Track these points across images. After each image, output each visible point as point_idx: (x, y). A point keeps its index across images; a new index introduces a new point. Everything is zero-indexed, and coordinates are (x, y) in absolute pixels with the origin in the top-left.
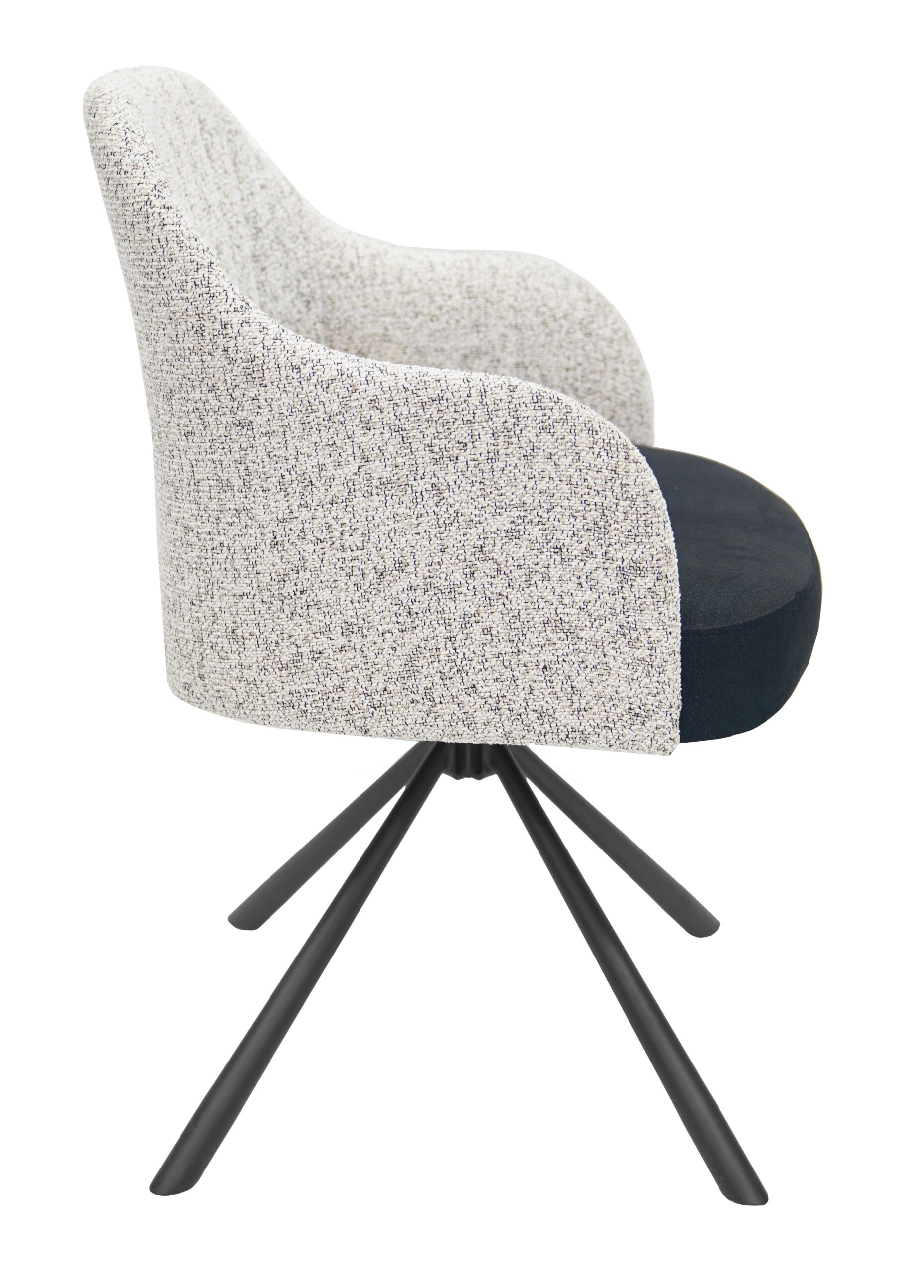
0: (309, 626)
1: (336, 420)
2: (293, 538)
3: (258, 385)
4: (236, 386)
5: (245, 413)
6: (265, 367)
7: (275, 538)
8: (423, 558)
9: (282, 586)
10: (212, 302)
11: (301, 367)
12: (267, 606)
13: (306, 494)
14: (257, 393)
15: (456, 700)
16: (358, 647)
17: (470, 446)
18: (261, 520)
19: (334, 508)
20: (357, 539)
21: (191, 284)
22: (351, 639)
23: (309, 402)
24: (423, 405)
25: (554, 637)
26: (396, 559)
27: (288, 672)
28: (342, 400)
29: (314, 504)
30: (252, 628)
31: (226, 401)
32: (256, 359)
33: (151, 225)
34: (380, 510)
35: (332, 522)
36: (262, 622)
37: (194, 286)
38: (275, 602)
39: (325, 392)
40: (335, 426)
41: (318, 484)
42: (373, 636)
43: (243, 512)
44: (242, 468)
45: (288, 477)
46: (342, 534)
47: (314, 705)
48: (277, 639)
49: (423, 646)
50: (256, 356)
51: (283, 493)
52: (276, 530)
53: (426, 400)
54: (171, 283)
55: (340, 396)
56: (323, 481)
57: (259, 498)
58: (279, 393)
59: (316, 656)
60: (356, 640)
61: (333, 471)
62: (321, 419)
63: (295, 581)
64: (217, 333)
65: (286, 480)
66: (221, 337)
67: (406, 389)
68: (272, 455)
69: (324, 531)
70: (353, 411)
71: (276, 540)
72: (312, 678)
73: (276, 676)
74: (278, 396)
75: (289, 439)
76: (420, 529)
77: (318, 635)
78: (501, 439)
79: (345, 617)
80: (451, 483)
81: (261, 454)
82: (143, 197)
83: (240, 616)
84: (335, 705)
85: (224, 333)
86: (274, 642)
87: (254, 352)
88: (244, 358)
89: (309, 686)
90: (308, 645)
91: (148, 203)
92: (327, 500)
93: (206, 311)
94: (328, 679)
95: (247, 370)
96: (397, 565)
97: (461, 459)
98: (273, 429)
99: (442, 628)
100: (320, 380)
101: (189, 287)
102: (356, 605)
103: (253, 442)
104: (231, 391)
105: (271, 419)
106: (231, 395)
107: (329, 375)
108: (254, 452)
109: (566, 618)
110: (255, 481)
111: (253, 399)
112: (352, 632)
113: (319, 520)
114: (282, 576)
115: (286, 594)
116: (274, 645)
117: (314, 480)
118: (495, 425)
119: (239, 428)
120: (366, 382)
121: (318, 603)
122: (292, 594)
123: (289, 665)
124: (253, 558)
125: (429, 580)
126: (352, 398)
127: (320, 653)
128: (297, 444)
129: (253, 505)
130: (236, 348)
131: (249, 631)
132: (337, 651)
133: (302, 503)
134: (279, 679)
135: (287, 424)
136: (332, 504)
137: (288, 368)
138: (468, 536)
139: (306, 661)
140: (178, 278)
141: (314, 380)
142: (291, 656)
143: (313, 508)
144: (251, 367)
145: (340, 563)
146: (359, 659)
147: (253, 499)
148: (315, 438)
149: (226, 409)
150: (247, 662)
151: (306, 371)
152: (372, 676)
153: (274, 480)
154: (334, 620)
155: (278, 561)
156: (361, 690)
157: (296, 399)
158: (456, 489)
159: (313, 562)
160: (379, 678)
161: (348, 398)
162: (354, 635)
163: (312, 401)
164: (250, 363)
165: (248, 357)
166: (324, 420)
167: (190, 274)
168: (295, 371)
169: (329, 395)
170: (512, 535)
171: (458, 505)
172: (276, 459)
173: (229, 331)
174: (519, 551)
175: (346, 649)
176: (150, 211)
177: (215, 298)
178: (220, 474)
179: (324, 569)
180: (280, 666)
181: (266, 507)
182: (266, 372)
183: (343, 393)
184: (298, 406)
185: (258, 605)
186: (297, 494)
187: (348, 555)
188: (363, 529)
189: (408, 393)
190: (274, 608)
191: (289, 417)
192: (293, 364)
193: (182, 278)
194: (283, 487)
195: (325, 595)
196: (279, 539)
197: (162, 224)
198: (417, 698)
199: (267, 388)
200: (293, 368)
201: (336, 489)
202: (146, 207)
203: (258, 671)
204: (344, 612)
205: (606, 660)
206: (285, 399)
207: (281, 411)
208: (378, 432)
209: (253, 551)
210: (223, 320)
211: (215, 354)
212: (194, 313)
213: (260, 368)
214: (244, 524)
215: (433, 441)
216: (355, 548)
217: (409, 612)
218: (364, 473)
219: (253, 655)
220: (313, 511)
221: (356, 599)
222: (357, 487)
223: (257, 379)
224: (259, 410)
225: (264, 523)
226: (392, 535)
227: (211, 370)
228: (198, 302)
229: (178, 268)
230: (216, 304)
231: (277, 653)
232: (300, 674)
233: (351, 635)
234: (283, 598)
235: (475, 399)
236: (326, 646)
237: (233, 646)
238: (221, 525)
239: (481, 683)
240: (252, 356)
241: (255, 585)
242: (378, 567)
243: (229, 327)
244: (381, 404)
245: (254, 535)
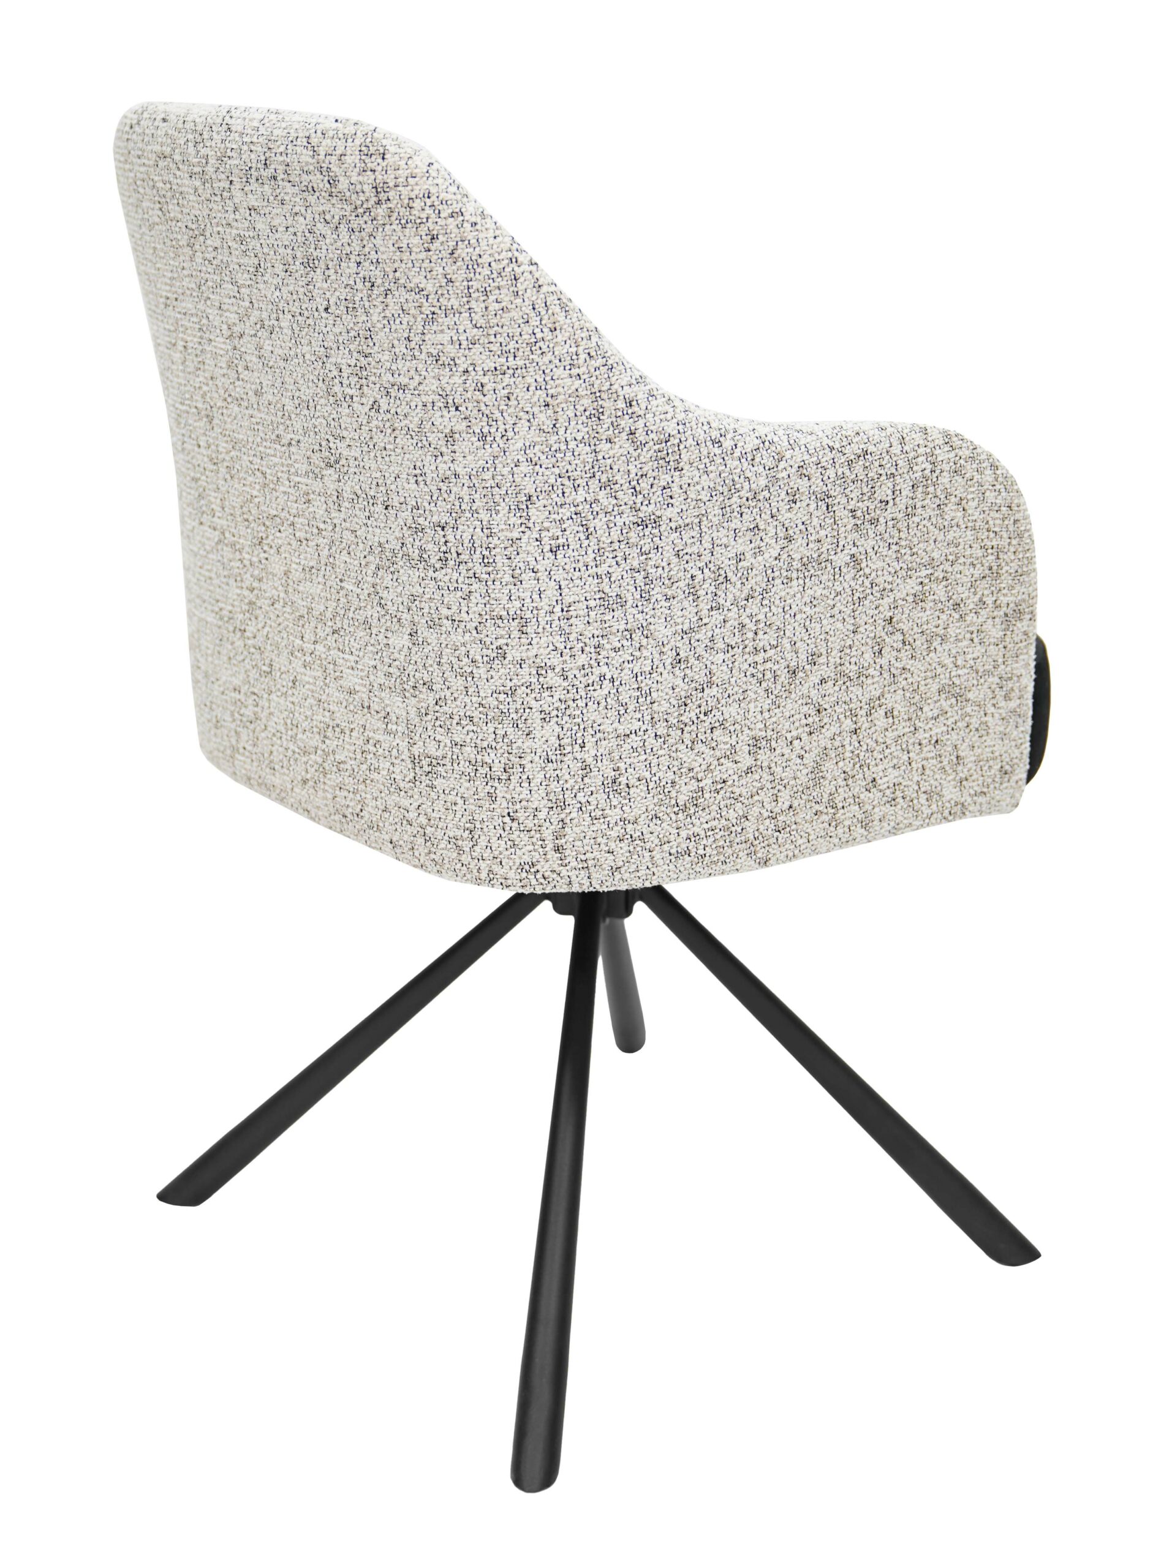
0: (712, 752)
1: (761, 498)
2: (700, 650)
3: (672, 470)
4: (642, 476)
5: (652, 507)
6: (682, 447)
7: (678, 654)
8: (836, 644)
9: (682, 712)
10: (611, 375)
11: (722, 439)
12: (663, 739)
13: (719, 593)
14: (670, 480)
15: (857, 800)
16: (765, 764)
17: (891, 503)
18: (661, 636)
19: (749, 604)
20: (771, 637)
21: (583, 356)
22: (759, 756)
23: (733, 481)
24: (850, 463)
25: (945, 705)
26: (809, 651)
27: (686, 813)
28: (768, 472)
29: (728, 604)
30: (641, 772)
31: (626, 497)
32: (672, 439)
33: (521, 288)
34: (799, 595)
35: (747, 621)
36: (655, 762)
37: (588, 359)
38: (672, 733)
39: (751, 466)
40: (760, 504)
41: (734, 579)
42: (781, 747)
43: (637, 631)
44: (640, 577)
45: (700, 577)
46: (756, 633)
47: (714, 846)
48: (673, 777)
49: (829, 746)
50: (672, 434)
51: (691, 598)
52: (679, 644)
53: (852, 457)
54: (553, 358)
55: (767, 468)
56: (739, 575)
57: (661, 610)
58: (698, 475)
59: (719, 786)
60: (764, 757)
61: (753, 560)
62: (745, 499)
63: (699, 702)
64: (620, 413)
65: (696, 581)
66: (627, 417)
67: (832, 449)
68: (681, 553)
69: (737, 634)
70: (781, 483)
71: (678, 657)
72: (714, 814)
73: (670, 822)
74: (696, 479)
75: (704, 529)
76: (836, 611)
77: (722, 760)
78: (920, 489)
79: (753, 733)
80: (870, 550)
81: (668, 555)
82: (504, 253)
83: (625, 760)
84: (738, 840)
85: (630, 411)
86: (669, 782)
87: (669, 430)
88: (656, 439)
89: (710, 824)
90: (710, 775)
91: (514, 260)
92: (743, 596)
93: (604, 388)
94: (732, 810)
95: (659, 454)
96: (810, 658)
97: (882, 520)
98: (687, 521)
99: (849, 721)
100: (743, 452)
101: (581, 361)
102: (766, 715)
103: (659, 542)
104: (634, 483)
105: (684, 509)
106: (634, 488)
107: (752, 445)
108: (659, 553)
109: (957, 682)
110: (657, 589)
111: (664, 488)
112: (760, 748)
113: (732, 621)
114: (683, 700)
115: (687, 721)
116: (669, 785)
117: (730, 575)
118: (916, 475)
119: (641, 527)
120: (790, 447)
121: (724, 722)
122: (694, 719)
123: (688, 805)
124: (647, 685)
125: (839, 668)
126: (780, 468)
127: (724, 782)
128: (715, 535)
129: (652, 620)
130: (646, 429)
131: (637, 776)
132: (743, 774)
133: (714, 605)
134: (674, 825)
135: (704, 512)
136: (747, 600)
137: (708, 444)
138: (880, 608)
139: (707, 795)
140: (565, 351)
141: (737, 453)
142: (690, 794)
143: (726, 609)
144: (665, 448)
145: (751, 668)
146: (766, 777)
147: (652, 612)
148: (735, 523)
149: (623, 507)
150: (633, 814)
151: (728, 444)
152: (779, 794)
153: (682, 584)
154: (742, 738)
155: (679, 681)
156: (766, 814)
157: (719, 480)
158: (874, 557)
159: (721, 674)
160: (785, 797)
161: (775, 469)
162: (762, 751)
163: (736, 479)
164: (664, 444)
165: (662, 436)
166: (747, 500)
167: (581, 344)
168: (716, 445)
169: (756, 468)
170: (919, 599)
171: (874, 574)
172: (687, 557)
173: (635, 409)
174: (926, 615)
175: (753, 769)
176: (518, 270)
177: (613, 370)
178: (607, 590)
179: (733, 680)
180: (676, 809)
181: (668, 619)
182: (684, 452)
183: (770, 463)
184: (720, 488)
185: (651, 741)
186: (709, 596)
187: (759, 658)
188: (778, 623)
189: (834, 452)
190: (671, 741)
191: (707, 503)
192: (713, 438)
193: (570, 350)
194: (692, 590)
195: (732, 711)
196: (683, 655)
197: (537, 285)
198: (821, 809)
199: (683, 472)
200: (713, 442)
201: (753, 581)
202: (511, 265)
203: (647, 822)
204: (752, 726)
205: (986, 719)
206: (705, 481)
207: (699, 497)
208: (804, 504)
209: (648, 676)
210: (627, 396)
211: (616, 440)
212: (589, 393)
213: (677, 448)
214: (638, 645)
215: (858, 505)
216: (768, 648)
217: (819, 711)
218: (786, 555)
219: (641, 802)
220: (726, 612)
221: (766, 707)
222: (777, 574)
223: (671, 463)
224: (671, 501)
225: (665, 639)
226: (808, 623)
227: (609, 462)
228: (594, 378)
229: (564, 339)
230: (616, 378)
231: (673, 794)
232: (700, 812)
233: (759, 752)
234: (682, 726)
235: (897, 449)
236: (731, 772)
237: (613, 799)
238: (604, 653)
239: (881, 774)
240: (667, 435)
241: (647, 718)
242: (791, 665)
243: (634, 403)
244: (809, 469)
245: (651, 657)
